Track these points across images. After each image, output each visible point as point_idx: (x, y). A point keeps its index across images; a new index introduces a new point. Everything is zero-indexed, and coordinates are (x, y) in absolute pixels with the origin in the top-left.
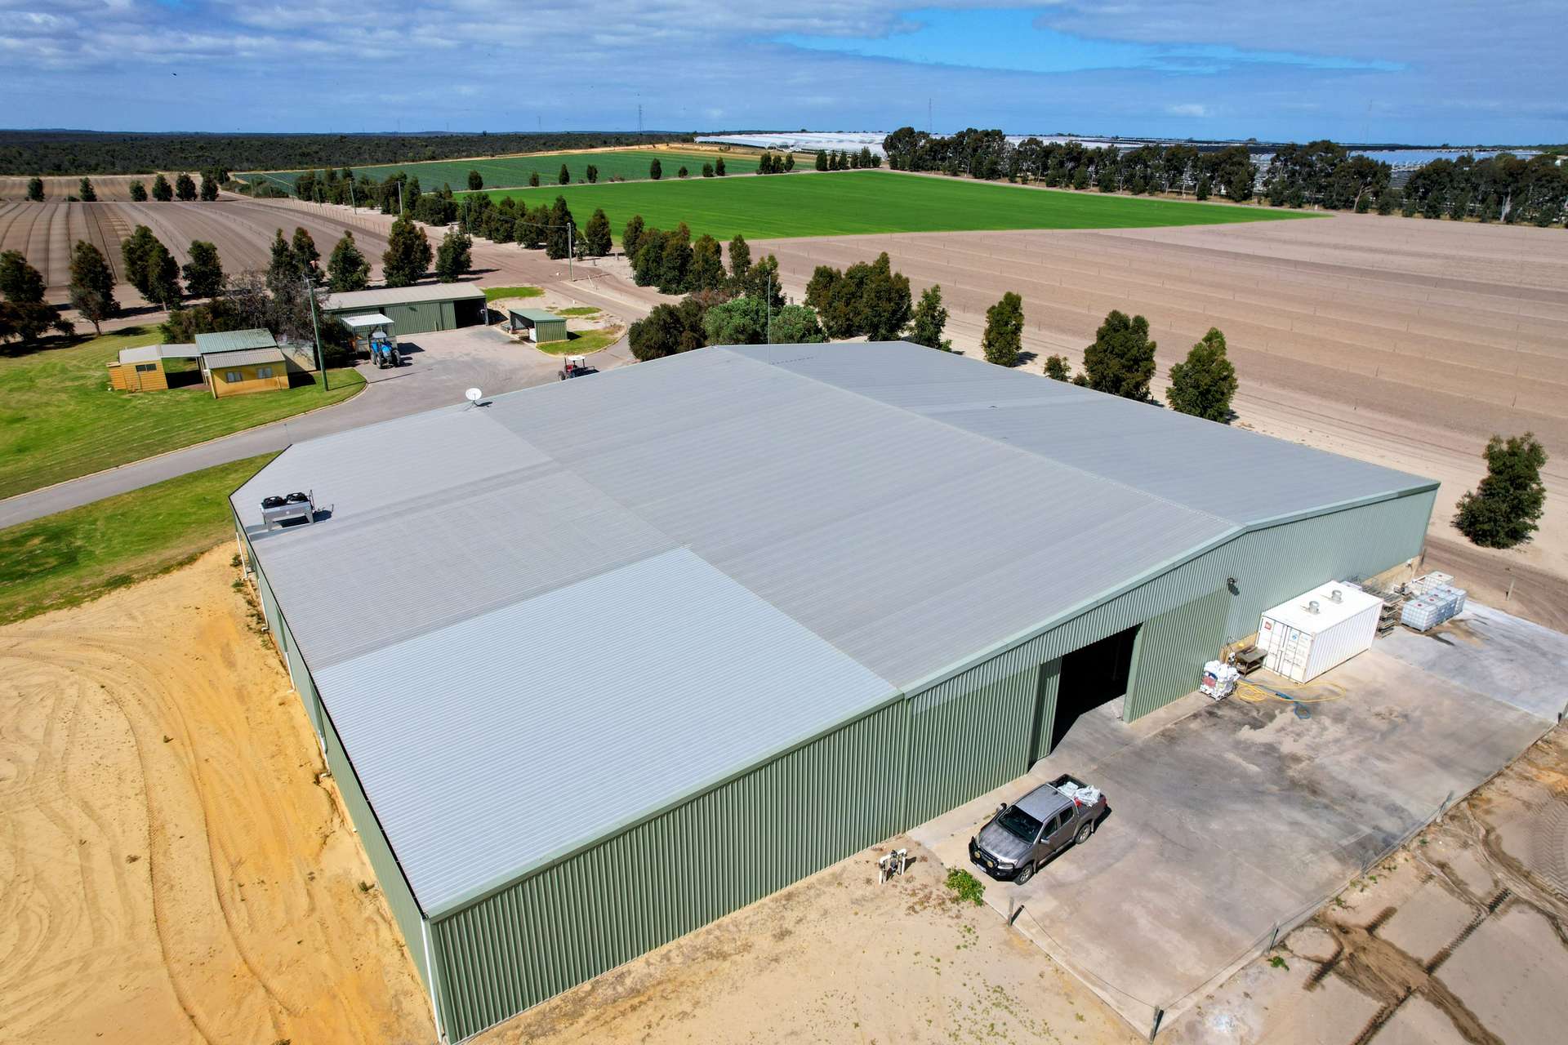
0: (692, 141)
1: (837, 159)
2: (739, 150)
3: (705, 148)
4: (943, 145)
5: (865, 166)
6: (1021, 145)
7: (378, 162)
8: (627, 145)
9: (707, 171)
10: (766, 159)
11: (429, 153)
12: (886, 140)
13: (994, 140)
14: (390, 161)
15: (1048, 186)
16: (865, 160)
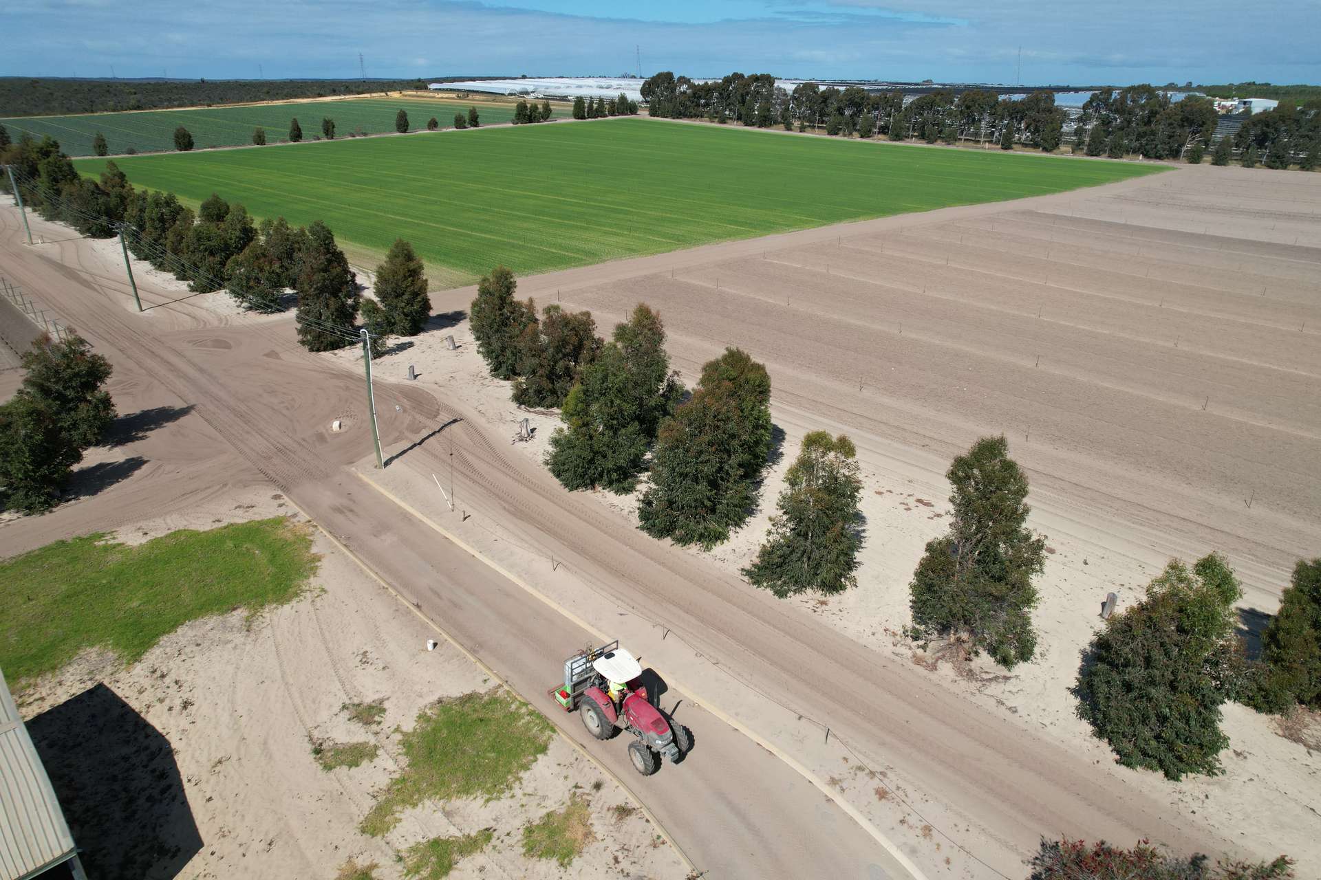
0: (426, 88)
1: (595, 106)
2: (477, 97)
3: (441, 95)
4: (707, 90)
5: (623, 114)
6: (795, 91)
7: (70, 111)
8: (359, 93)
9: (459, 123)
10: (522, 107)
11: (133, 102)
12: (644, 85)
13: (763, 86)
14: (86, 110)
15: (829, 134)
16: (623, 107)
